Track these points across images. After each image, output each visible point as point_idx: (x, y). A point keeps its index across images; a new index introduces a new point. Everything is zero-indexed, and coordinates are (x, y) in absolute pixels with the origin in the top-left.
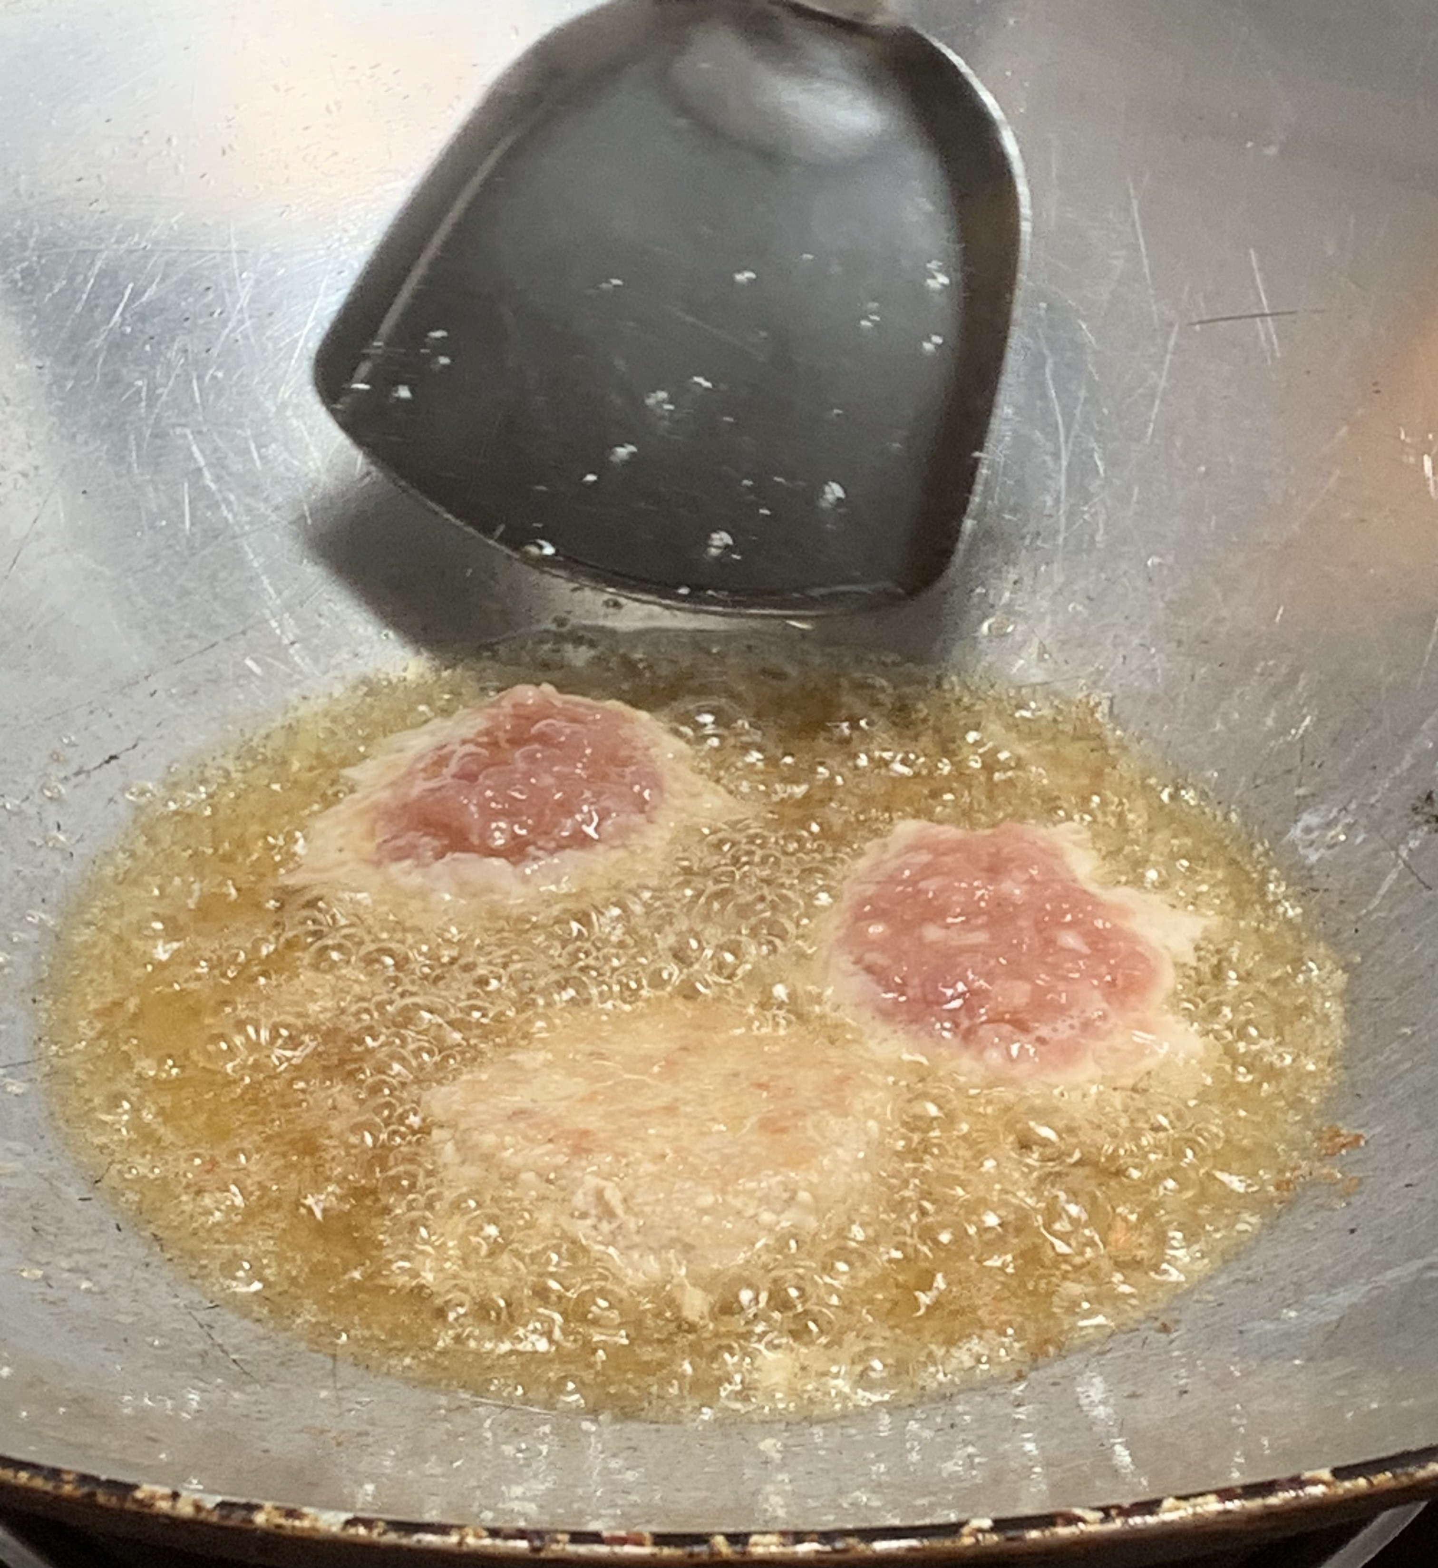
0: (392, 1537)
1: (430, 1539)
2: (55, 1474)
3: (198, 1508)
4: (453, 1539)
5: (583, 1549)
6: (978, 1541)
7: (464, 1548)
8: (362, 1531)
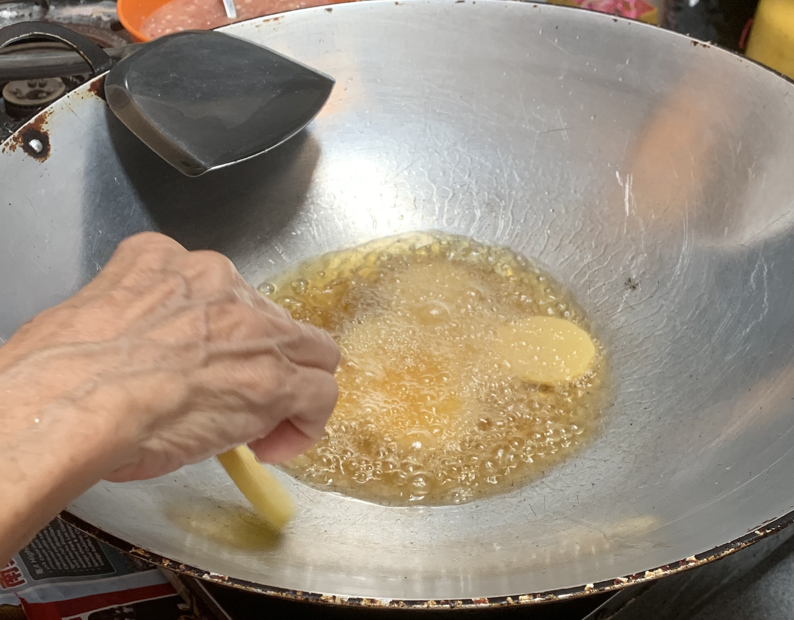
0: (406, 607)
1: (418, 606)
2: (295, 592)
3: (342, 601)
4: (425, 606)
5: (467, 606)
6: (590, 592)
7: (429, 608)
8: (396, 605)
